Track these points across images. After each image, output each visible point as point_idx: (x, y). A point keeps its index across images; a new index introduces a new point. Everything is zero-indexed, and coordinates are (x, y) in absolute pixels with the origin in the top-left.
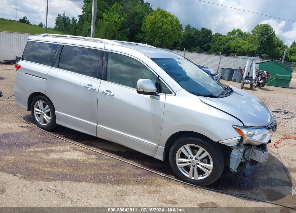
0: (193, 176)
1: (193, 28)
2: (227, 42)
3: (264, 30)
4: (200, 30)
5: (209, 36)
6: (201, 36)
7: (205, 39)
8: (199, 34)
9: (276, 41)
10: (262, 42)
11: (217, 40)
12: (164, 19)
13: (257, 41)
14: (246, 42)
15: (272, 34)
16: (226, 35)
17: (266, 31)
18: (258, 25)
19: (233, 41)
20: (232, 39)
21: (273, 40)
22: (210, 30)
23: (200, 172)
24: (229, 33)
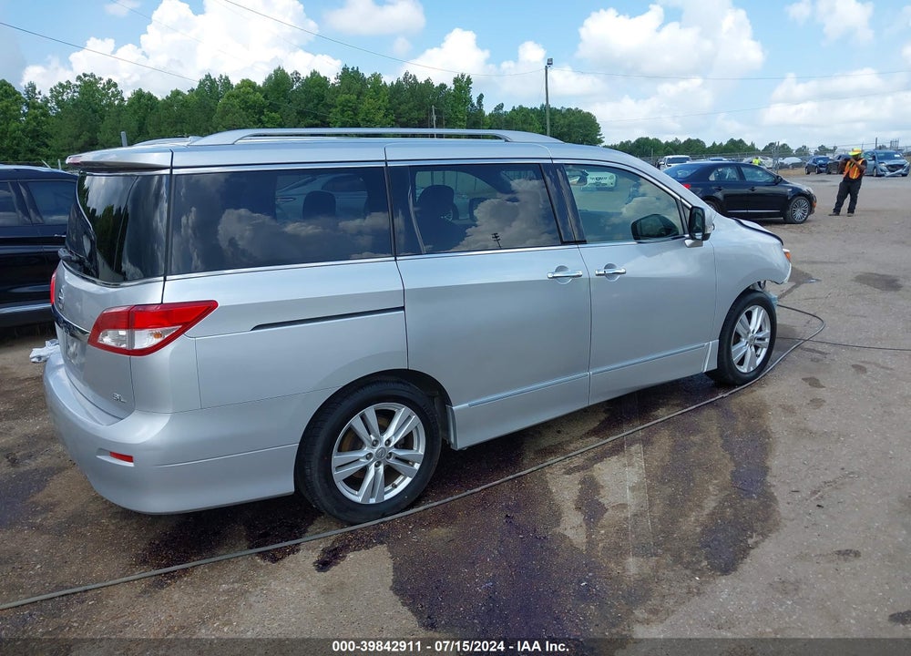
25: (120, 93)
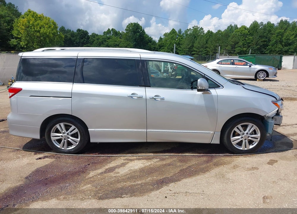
0: (246, 148)
1: (68, 30)
2: (105, 41)
3: (135, 28)
4: (76, 32)
5: (86, 37)
6: (78, 37)
7: (82, 40)
8: (75, 36)
9: (146, 38)
10: (136, 39)
11: (95, 41)
12: (39, 22)
13: (132, 38)
14: (122, 40)
15: (142, 31)
16: (102, 34)
17: (137, 29)
18: (129, 24)
19: (110, 40)
20: (109, 38)
21: (144, 36)
22: (86, 31)
23: (251, 142)
24: (105, 32)
25: (203, 31)
